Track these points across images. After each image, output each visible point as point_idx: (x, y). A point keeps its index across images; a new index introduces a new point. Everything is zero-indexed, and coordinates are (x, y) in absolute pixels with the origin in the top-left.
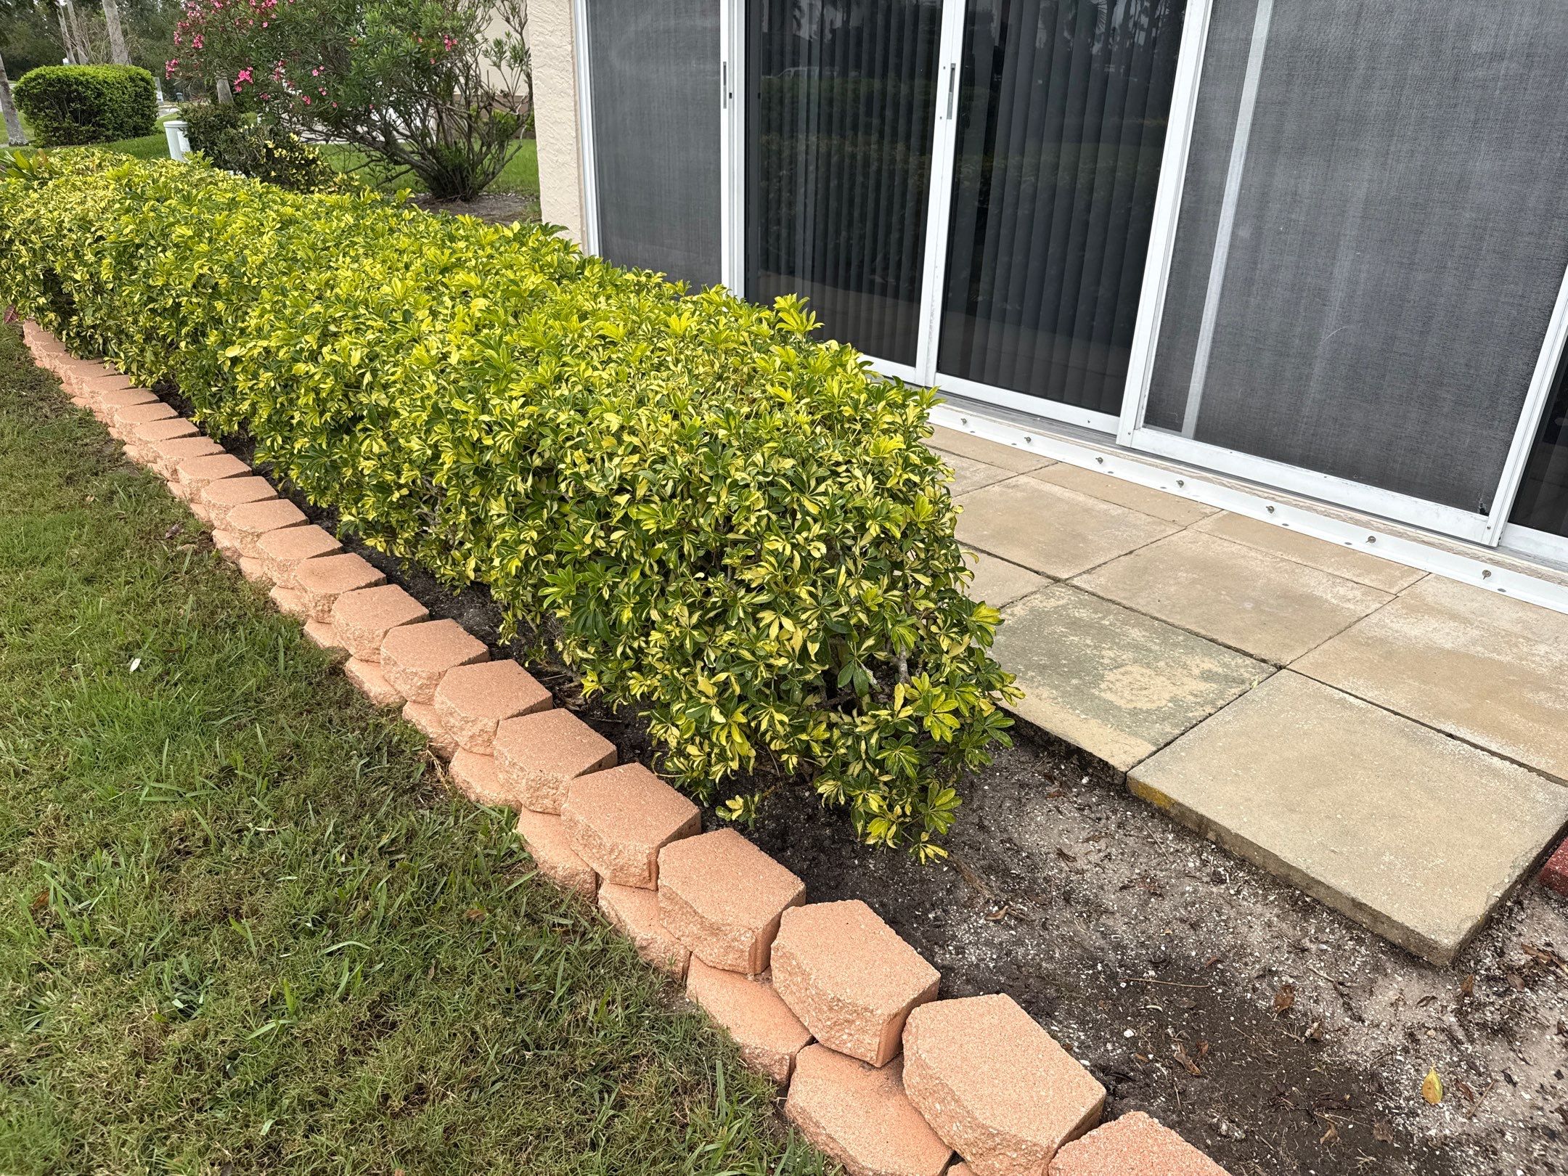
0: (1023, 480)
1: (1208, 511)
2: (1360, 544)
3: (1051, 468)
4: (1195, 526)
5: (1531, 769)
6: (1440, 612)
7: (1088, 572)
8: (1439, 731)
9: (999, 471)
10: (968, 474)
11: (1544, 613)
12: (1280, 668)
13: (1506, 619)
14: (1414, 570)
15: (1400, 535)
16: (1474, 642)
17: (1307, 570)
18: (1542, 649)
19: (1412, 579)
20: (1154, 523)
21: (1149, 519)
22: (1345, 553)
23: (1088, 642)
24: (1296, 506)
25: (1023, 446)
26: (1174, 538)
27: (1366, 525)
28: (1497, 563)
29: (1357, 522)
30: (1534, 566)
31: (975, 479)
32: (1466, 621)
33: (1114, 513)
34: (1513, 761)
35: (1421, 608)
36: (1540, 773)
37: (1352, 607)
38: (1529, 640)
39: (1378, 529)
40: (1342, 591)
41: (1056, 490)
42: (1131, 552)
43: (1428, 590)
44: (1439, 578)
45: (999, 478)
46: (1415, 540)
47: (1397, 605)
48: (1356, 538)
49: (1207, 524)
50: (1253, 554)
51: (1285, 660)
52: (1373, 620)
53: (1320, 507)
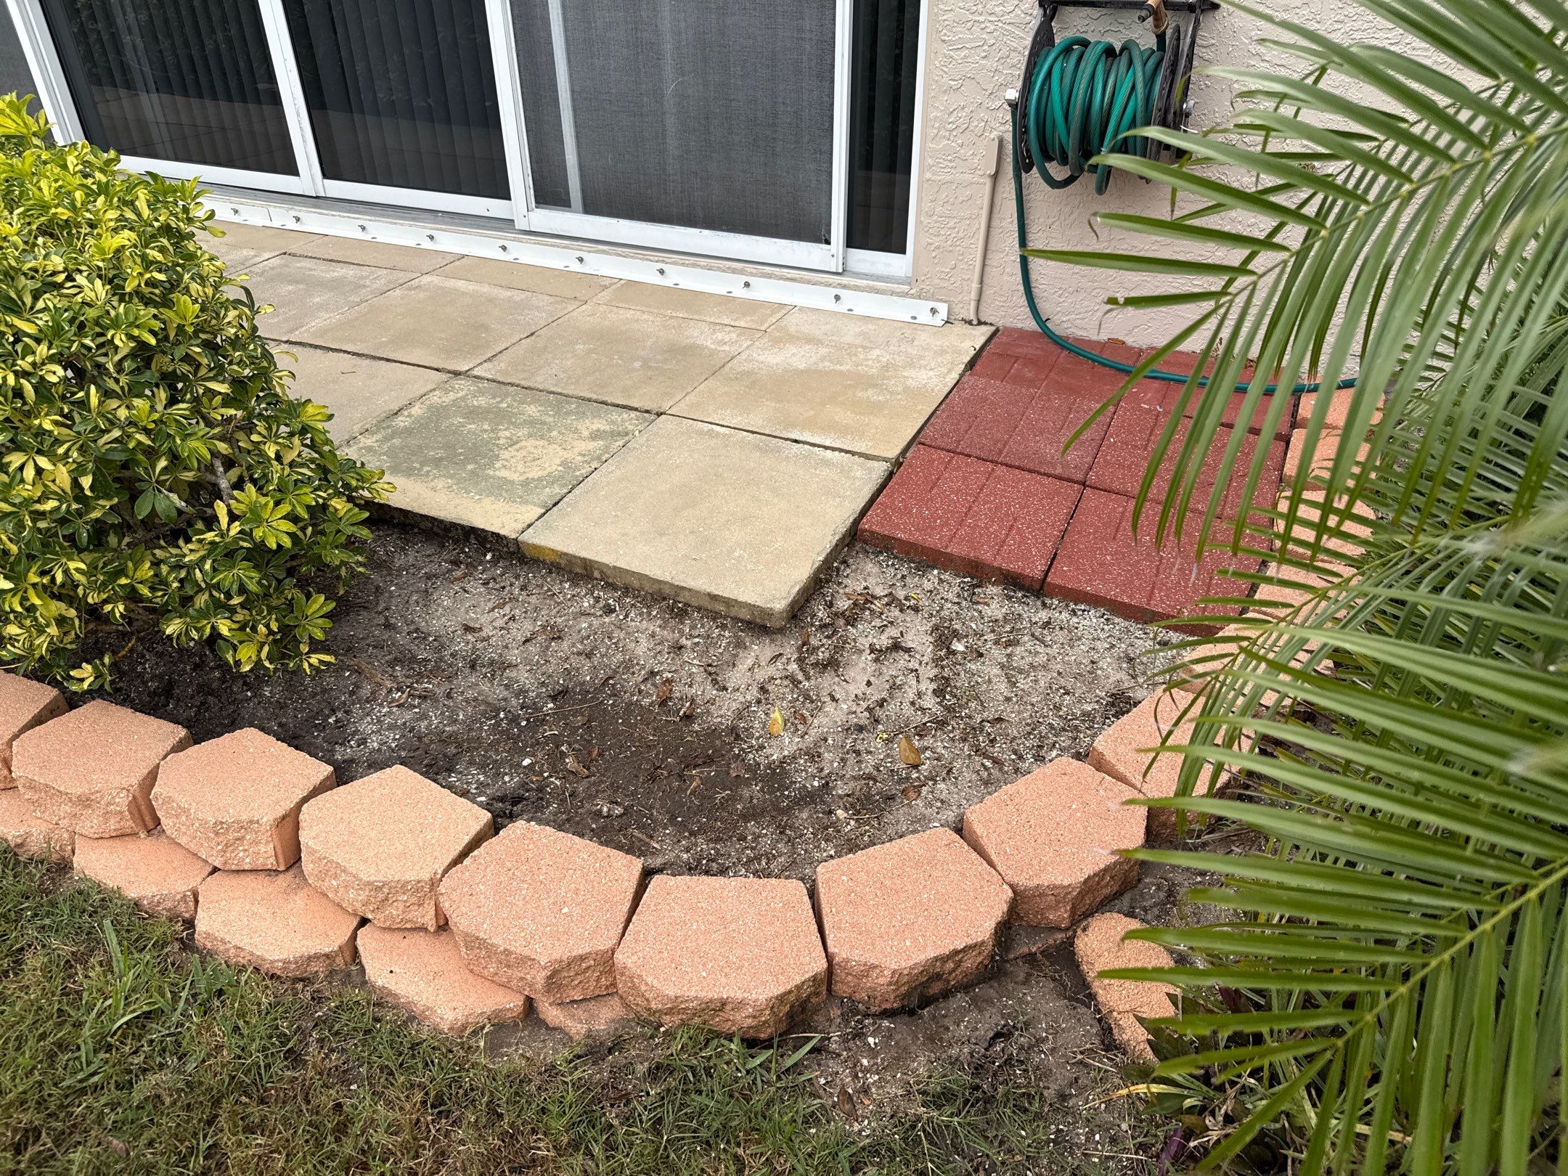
0: (426, 279)
1: (607, 282)
2: (740, 292)
3: (457, 263)
4: (594, 299)
5: (853, 453)
6: (799, 339)
7: (489, 360)
8: (787, 439)
9: (401, 274)
10: (368, 283)
11: (881, 323)
12: (659, 414)
13: (851, 333)
14: (783, 305)
15: (769, 276)
16: (823, 359)
17: (692, 323)
18: (876, 353)
19: (779, 315)
20: (556, 302)
21: (552, 299)
22: (725, 301)
23: (486, 427)
24: (683, 264)
25: (427, 244)
26: (574, 314)
27: (742, 272)
28: (844, 287)
29: (734, 271)
30: (872, 283)
31: (375, 286)
32: (817, 342)
33: (517, 298)
34: (841, 450)
35: (783, 338)
36: (861, 455)
37: (727, 348)
38: (865, 348)
39: (752, 275)
40: (720, 336)
41: (461, 285)
42: (532, 335)
43: (794, 323)
44: (802, 309)
45: (401, 281)
46: (782, 279)
47: (765, 339)
48: (734, 286)
49: (605, 295)
50: (645, 316)
51: (665, 407)
52: (744, 356)
53: (703, 261)
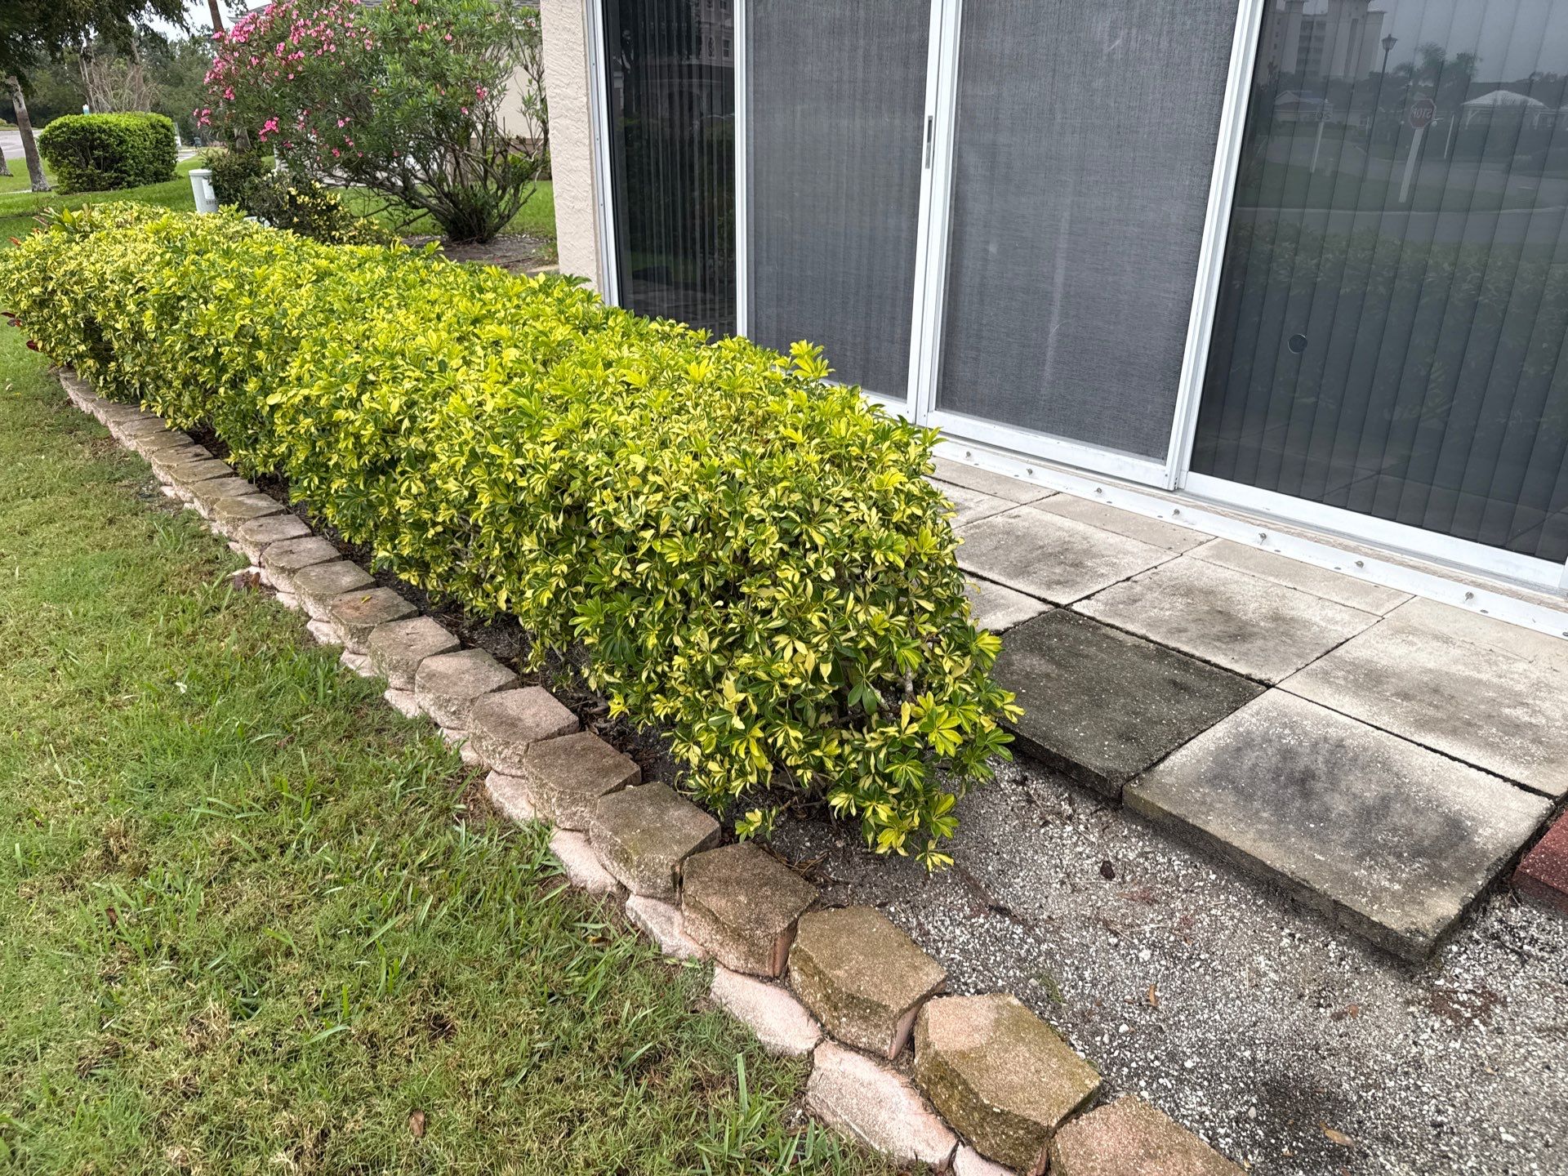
0: (1024, 510)
1: (1203, 538)
2: (1349, 569)
3: (1052, 499)
4: (1190, 553)
5: (1506, 780)
6: (1423, 633)
7: (1088, 597)
8: (1420, 745)
9: (1003, 501)
10: (972, 505)
11: (1524, 632)
12: (1269, 687)
13: (1487, 637)
14: (1399, 593)
15: (1387, 560)
16: (1456, 662)
17: (1297, 594)
18: (1521, 666)
19: (1397, 602)
20: (1151, 550)
21: (1146, 547)
22: (1334, 577)
23: (1086, 664)
24: (1288, 533)
25: (1024, 476)
26: (1171, 565)
27: (1355, 550)
28: (1479, 586)
29: (1346, 548)
30: (1514, 587)
31: (979, 509)
32: (1447, 640)
33: (1111, 541)
34: (1488, 772)
35: (1406, 631)
36: (1515, 783)
37: (1339, 628)
38: (1508, 658)
39: (1366, 555)
40: (1330, 614)
41: (1056, 519)
42: (1128, 579)
43: (1416, 614)
44: (1424, 600)
45: (1002, 509)
46: (1401, 564)
47: (1382, 626)
48: (1346, 563)
49: (1201, 551)
50: (1246, 579)
51: (1275, 679)
52: (1360, 640)
53: (1311, 533)
